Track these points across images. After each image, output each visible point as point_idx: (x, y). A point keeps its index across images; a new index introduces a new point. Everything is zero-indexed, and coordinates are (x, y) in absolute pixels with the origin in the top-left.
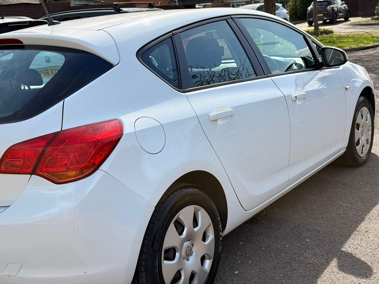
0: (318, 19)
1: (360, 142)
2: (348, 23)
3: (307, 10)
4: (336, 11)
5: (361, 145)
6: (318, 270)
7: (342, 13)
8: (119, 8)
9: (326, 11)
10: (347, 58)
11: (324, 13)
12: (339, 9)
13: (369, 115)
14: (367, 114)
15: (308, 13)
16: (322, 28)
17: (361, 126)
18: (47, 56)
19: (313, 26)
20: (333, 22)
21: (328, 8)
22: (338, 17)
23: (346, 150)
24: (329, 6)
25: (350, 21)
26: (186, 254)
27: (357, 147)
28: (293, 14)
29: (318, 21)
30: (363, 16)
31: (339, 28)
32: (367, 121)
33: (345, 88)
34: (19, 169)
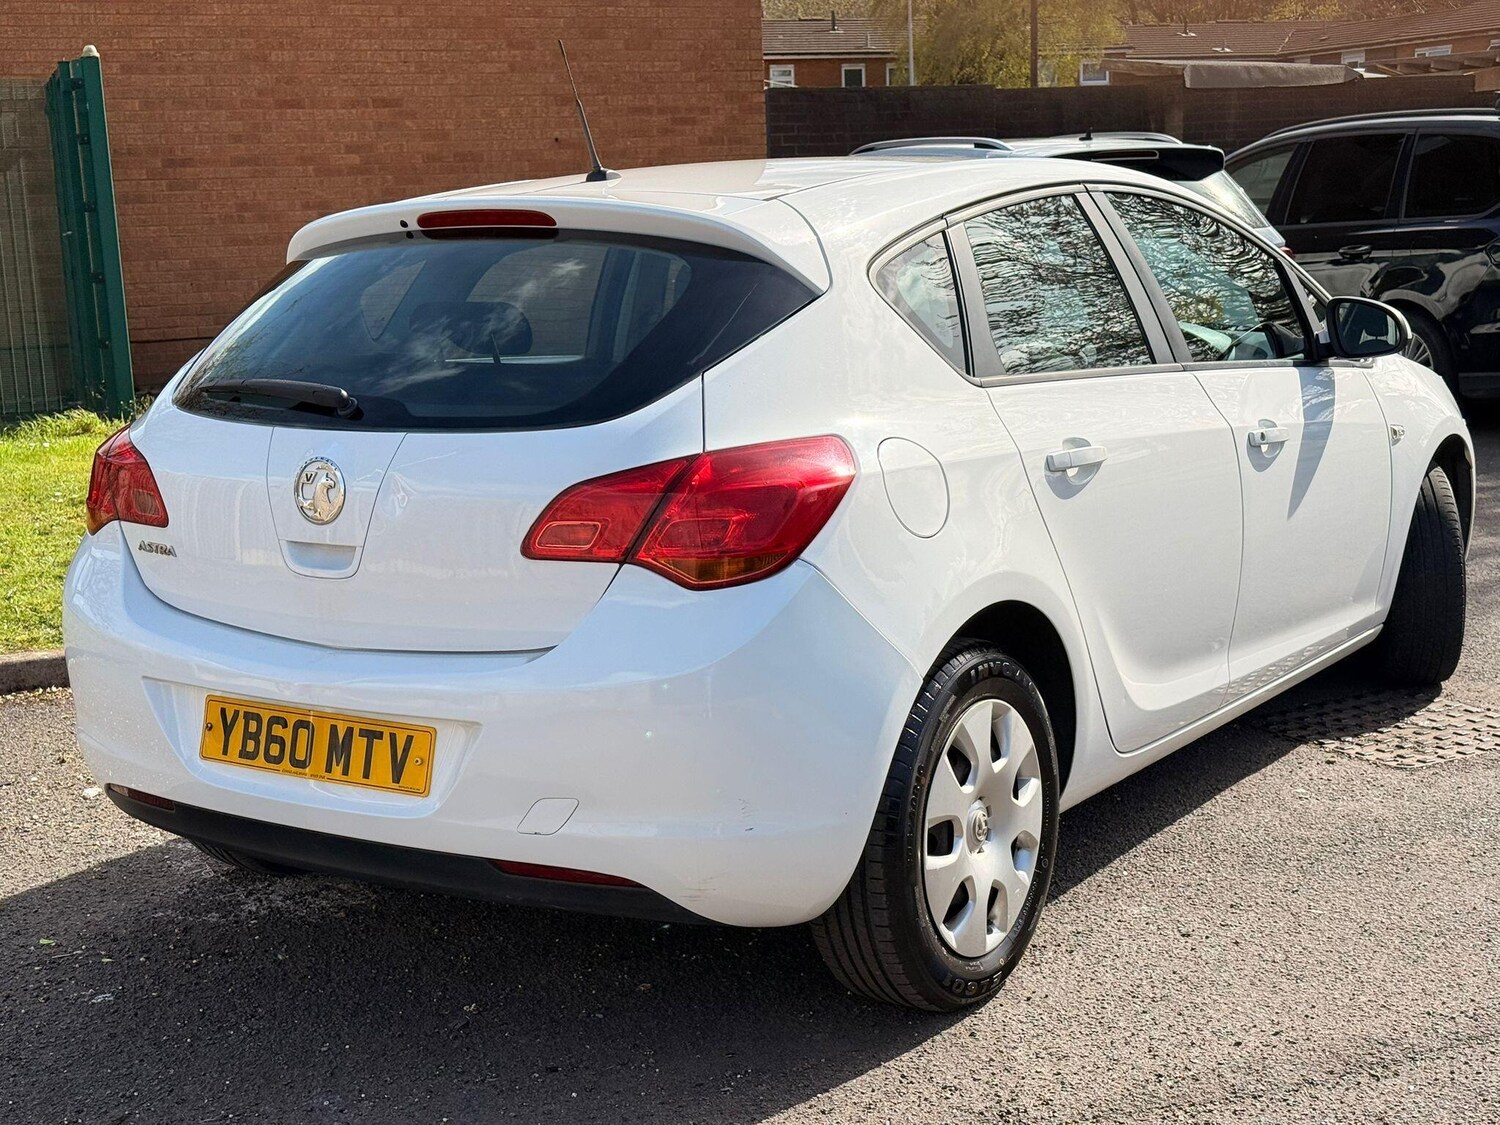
33: (1390, 432)
34: (589, 546)
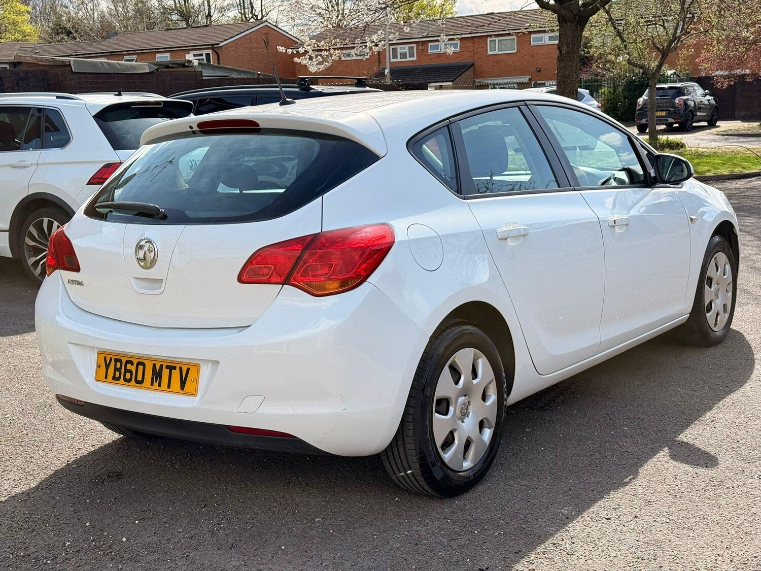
0: (657, 121)
1: (713, 307)
2: (714, 130)
3: (635, 103)
4: (692, 107)
5: (714, 312)
6: (639, 459)
7: (703, 112)
8: (309, 85)
9: (672, 107)
10: (692, 172)
11: (670, 111)
12: (698, 104)
13: (728, 267)
14: (725, 265)
15: (637, 108)
16: (663, 138)
17: (715, 282)
18: (193, 160)
19: (647, 134)
20: (685, 128)
21: (677, 100)
22: (695, 118)
23: (690, 316)
24: (678, 98)
25: (719, 126)
26: (461, 412)
27: (708, 315)
28: (609, 109)
29: (657, 124)
30: (744, 119)
31: (697, 139)
32: (724, 275)
33: (689, 218)
34: (268, 277)
